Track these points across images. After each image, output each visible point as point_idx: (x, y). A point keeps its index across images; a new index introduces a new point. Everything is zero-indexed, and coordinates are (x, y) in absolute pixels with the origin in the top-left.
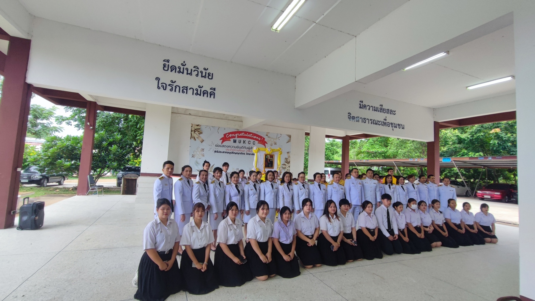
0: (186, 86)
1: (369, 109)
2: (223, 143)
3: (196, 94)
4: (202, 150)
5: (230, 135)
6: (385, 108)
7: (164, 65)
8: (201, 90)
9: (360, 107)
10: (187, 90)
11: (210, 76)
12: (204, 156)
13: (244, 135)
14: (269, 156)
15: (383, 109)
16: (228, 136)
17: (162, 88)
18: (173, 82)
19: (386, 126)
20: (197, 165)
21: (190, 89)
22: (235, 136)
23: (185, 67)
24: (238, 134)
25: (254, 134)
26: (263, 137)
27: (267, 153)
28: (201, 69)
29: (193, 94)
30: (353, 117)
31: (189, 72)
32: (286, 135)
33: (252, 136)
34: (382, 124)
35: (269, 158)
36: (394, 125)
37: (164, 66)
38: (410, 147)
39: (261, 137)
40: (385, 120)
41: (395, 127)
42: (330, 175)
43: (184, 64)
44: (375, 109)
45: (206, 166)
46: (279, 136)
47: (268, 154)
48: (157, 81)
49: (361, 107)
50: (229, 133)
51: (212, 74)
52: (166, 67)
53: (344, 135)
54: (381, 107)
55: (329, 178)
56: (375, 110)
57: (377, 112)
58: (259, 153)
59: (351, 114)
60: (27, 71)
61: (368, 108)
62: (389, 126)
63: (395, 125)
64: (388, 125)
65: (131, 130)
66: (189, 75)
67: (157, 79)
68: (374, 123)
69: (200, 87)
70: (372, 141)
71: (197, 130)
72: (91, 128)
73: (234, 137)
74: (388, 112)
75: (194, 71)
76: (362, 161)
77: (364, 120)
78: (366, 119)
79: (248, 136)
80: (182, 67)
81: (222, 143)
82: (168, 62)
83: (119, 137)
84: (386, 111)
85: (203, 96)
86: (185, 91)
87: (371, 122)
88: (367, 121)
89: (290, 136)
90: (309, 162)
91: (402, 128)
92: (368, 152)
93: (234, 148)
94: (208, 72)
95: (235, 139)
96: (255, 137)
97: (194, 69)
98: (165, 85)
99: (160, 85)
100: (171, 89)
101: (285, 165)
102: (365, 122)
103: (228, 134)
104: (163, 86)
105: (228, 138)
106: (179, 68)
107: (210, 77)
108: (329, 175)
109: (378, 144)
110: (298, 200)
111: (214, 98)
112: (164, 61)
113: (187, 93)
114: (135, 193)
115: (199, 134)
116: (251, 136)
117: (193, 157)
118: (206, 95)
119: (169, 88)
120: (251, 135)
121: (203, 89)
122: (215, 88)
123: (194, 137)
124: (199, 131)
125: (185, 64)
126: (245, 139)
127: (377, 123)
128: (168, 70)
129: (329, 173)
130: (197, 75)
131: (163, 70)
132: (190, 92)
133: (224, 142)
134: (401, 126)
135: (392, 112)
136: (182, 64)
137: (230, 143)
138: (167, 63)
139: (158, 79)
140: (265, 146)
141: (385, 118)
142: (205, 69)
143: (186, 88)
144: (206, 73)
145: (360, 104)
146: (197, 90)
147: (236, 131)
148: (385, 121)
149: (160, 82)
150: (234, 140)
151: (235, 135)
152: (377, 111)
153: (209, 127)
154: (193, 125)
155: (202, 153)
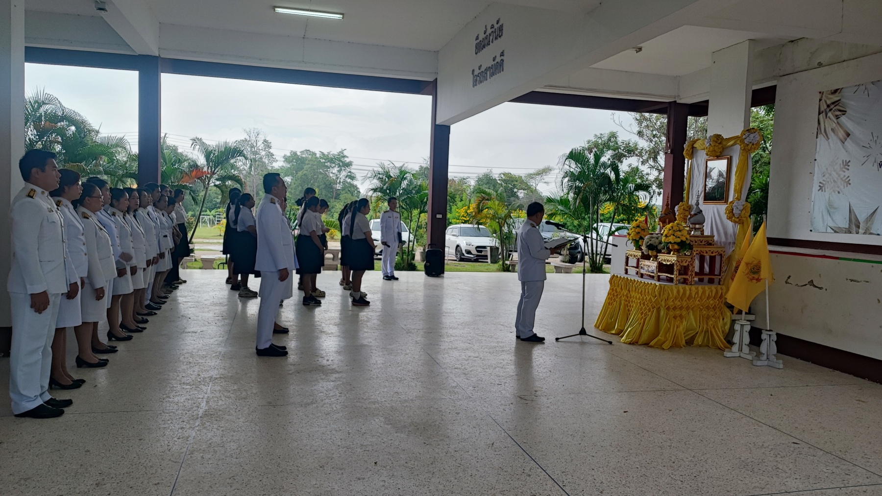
4: (844, 167)
8: (494, 64)
10: (487, 73)
11: (501, 31)
12: (849, 183)
18: (480, 69)
20: (829, 214)
21: (488, 70)
23: (486, 35)
28: (495, 25)
31: (488, 40)
69: (494, 59)
71: (832, 107)
75: (491, 35)
80: (484, 37)
86: (486, 76)
94: (499, 25)
97: (491, 32)
98: (476, 78)
100: (479, 81)
104: (475, 81)
106: (483, 40)
107: (501, 33)
115: (839, 116)
117: (821, 188)
118: (498, 71)
121: (496, 62)
123: (825, 130)
124: (837, 107)
125: (487, 30)
128: (478, 52)
130: (493, 40)
136: (485, 32)
138: (477, 42)
142: (497, 22)
146: (492, 67)
153: (863, 87)
154: (824, 94)
155: (844, 174)
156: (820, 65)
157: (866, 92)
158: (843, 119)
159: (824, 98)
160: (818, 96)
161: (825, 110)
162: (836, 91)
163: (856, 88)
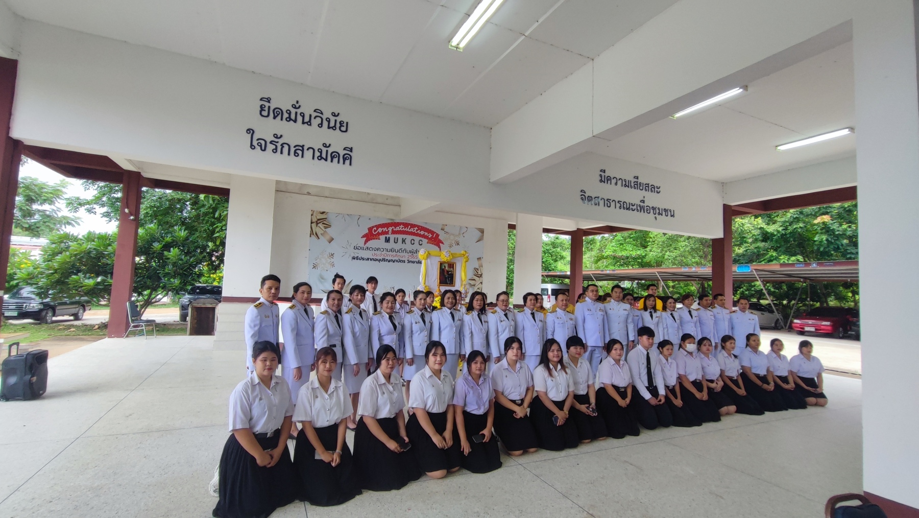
0: (301, 145)
1: (616, 184)
2: (367, 244)
3: (320, 158)
4: (330, 256)
5: (380, 230)
6: (642, 182)
7: (261, 106)
8: (327, 151)
9: (601, 180)
10: (303, 151)
11: (343, 127)
12: (333, 266)
13: (403, 229)
14: (447, 265)
15: (638, 183)
16: (375, 231)
17: (259, 148)
18: (277, 137)
19: (644, 212)
20: (321, 282)
21: (308, 149)
22: (389, 231)
23: (299, 111)
24: (393, 227)
25: (421, 227)
26: (435, 233)
27: (443, 260)
28: (327, 114)
29: (313, 158)
30: (589, 196)
31: (307, 119)
32: (477, 229)
33: (417, 230)
34: (637, 209)
35: (447, 268)
36: (657, 211)
37: (262, 108)
38: (684, 248)
39: (432, 232)
40: (643, 201)
41: (659, 214)
42: (551, 296)
43: (297, 106)
44: (627, 184)
45: (339, 284)
46: (464, 230)
47: (445, 262)
48: (250, 135)
49: (603, 180)
50: (378, 226)
51: (347, 123)
52: (265, 110)
53: (575, 229)
54: (636, 180)
55: (550, 302)
56: (626, 186)
57: (630, 188)
58: (429, 260)
59: (585, 193)
60: (12, 117)
61: (614, 181)
62: (649, 213)
63: (659, 210)
64: (647, 211)
65: (205, 222)
66: (306, 124)
67: (249, 132)
68: (624, 207)
69: (325, 145)
70: (622, 238)
71: (321, 221)
72: (132, 218)
73: (387, 233)
74: (647, 188)
75: (315, 118)
76: (604, 272)
77: (608, 203)
78: (610, 200)
79: (410, 231)
80: (293, 111)
81: (365, 243)
82: (269, 102)
83: (183, 234)
84: (644, 186)
85: (332, 161)
86: (300, 152)
87: (619, 205)
88: (613, 204)
89: (482, 231)
90: (515, 275)
91: (671, 216)
92: (615, 257)
93: (388, 253)
94: (339, 119)
95: (388, 236)
96: (422, 233)
97: (314, 114)
98: (263, 143)
99: (255, 143)
100: (274, 149)
101: (474, 280)
102: (609, 205)
103: (375, 228)
104: (260, 144)
105: (376, 235)
106: (288, 112)
107: (344, 129)
108: (549, 297)
109: (630, 244)
110: (497, 341)
111: (350, 164)
112: (261, 99)
113: (302, 156)
114: (212, 333)
115: (326, 228)
116: (415, 231)
117: (314, 267)
118: (336, 160)
119: (271, 147)
120: (416, 228)
121: (330, 150)
122: (352, 148)
123: (316, 233)
124: (324, 222)
125: (300, 106)
126: (404, 236)
127: (629, 208)
128: (268, 116)
129: (550, 292)
130: (321, 125)
131: (260, 116)
132: (308, 154)
133: (369, 242)
134: (669, 213)
135: (654, 189)
136: (294, 106)
137: (380, 243)
138: (267, 104)
139: (251, 131)
140: (439, 247)
141: (643, 199)
142: (334, 115)
143: (301, 148)
144: (336, 121)
145: (601, 176)
146: (320, 151)
147: (389, 221)
148: (642, 204)
149: (255, 137)
150: (386, 237)
151: (387, 229)
152: (628, 187)
153: (342, 216)
154: (315, 212)
155: (330, 260)
156: (309, 194)
157: (343, 218)
158: (328, 230)
159: (315, 214)
160: (311, 213)
161: (317, 222)
162: (323, 213)
163: (337, 215)
